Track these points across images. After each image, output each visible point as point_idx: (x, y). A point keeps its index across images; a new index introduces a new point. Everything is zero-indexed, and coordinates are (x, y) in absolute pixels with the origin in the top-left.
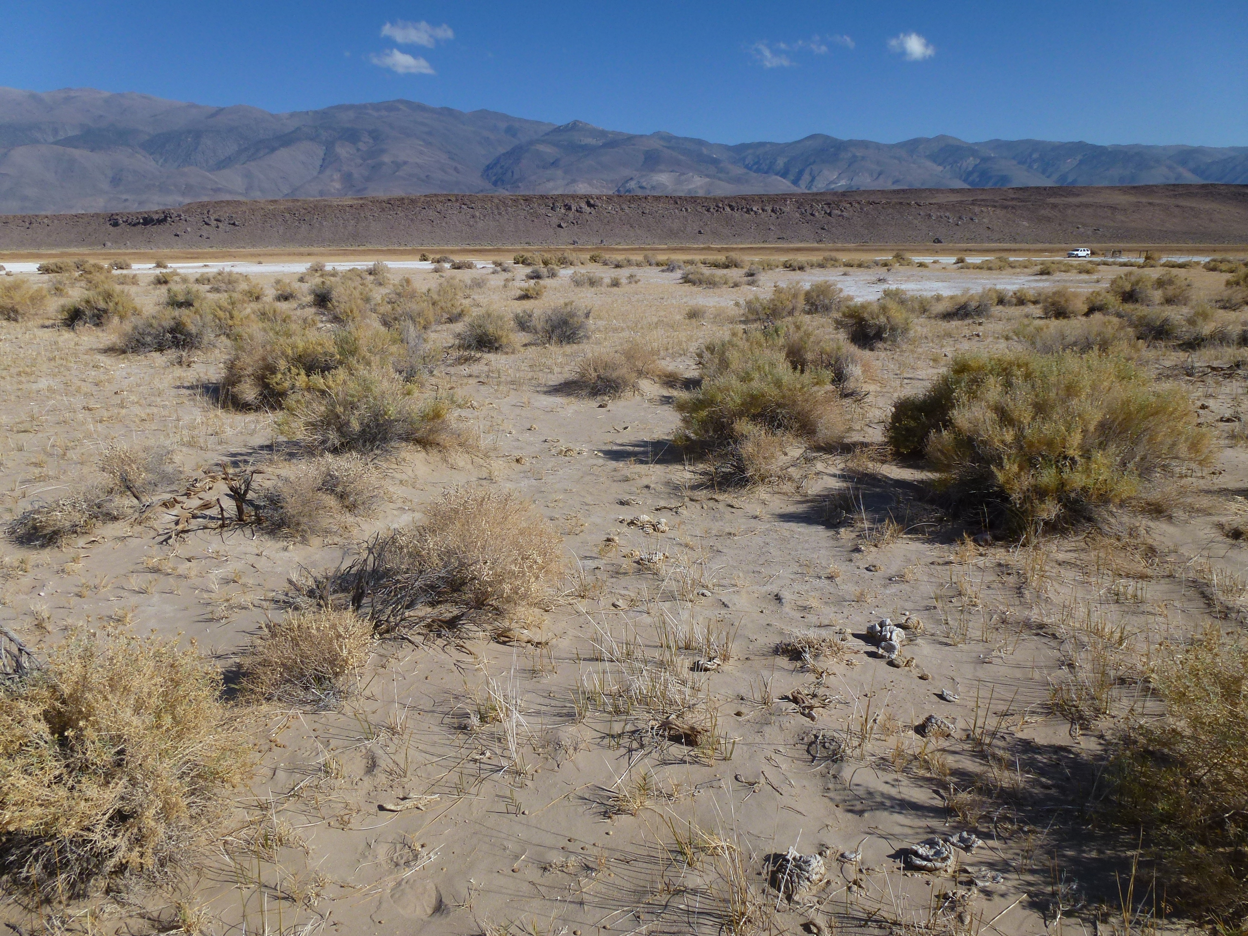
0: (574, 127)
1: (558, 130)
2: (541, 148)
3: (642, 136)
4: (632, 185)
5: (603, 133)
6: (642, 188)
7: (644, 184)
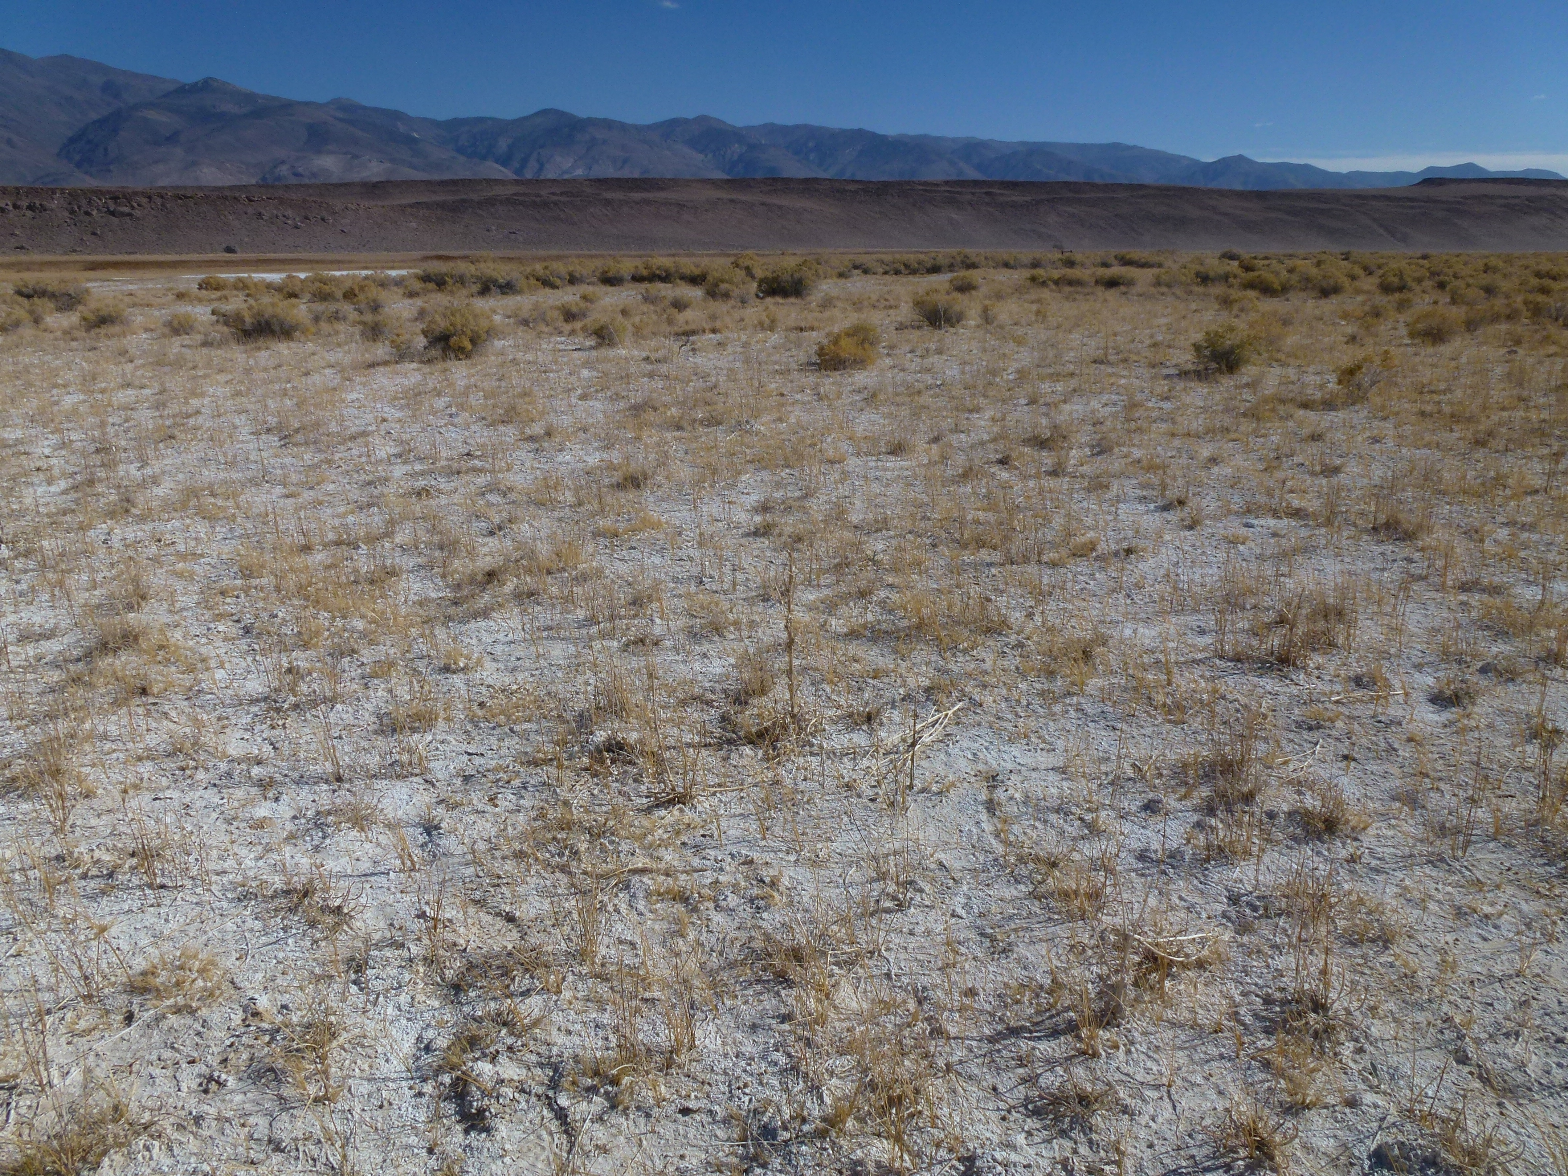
0: (206, 86)
1: (183, 90)
2: (152, 115)
3: (307, 104)
4: (284, 170)
5: (250, 97)
6: (297, 175)
7: (300, 170)
